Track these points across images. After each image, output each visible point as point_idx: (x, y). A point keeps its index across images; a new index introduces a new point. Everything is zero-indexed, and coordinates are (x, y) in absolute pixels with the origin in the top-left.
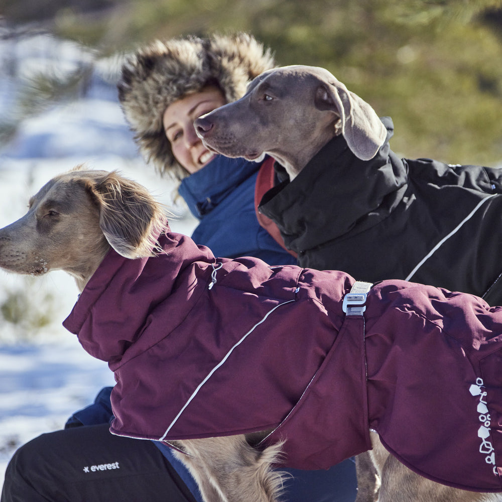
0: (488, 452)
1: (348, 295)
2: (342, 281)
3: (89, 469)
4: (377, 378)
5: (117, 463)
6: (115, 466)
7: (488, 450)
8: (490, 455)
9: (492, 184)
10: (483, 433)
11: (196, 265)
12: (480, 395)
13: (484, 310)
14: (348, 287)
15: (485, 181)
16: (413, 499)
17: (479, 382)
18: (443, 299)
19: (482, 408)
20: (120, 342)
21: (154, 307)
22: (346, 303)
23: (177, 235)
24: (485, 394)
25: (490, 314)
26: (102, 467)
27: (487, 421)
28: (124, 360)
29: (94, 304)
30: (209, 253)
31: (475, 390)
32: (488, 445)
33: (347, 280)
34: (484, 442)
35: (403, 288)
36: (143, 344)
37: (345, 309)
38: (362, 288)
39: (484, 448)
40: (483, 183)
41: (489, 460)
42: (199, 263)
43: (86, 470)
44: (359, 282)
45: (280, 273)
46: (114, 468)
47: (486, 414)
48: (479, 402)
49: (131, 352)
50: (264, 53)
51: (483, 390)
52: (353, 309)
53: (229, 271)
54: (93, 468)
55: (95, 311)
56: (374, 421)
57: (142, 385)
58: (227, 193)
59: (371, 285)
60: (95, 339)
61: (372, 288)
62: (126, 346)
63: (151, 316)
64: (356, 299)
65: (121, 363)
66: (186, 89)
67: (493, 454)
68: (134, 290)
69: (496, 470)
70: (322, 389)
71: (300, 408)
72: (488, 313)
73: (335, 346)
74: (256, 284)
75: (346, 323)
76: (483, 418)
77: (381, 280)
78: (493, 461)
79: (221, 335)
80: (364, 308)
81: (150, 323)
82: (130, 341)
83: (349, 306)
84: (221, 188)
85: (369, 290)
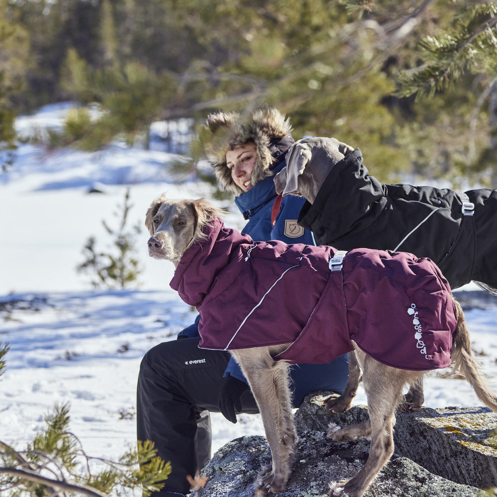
0: (422, 347)
1: (332, 259)
2: (329, 251)
3: (188, 363)
4: (352, 309)
5: (204, 360)
6: (203, 361)
7: (422, 346)
8: (423, 348)
9: (439, 200)
10: (418, 336)
11: (242, 246)
12: (414, 314)
13: (414, 262)
14: (332, 254)
15: (435, 198)
16: (382, 376)
17: (413, 306)
18: (389, 257)
19: (416, 322)
20: (199, 293)
21: (218, 272)
22: (331, 264)
23: (229, 229)
24: (417, 313)
25: (417, 264)
26: (195, 362)
27: (419, 328)
28: (203, 304)
29: (184, 272)
30: (249, 238)
31: (411, 311)
32: (421, 343)
33: (331, 251)
34: (419, 341)
35: (365, 253)
36: (213, 294)
37: (330, 267)
38: (341, 255)
39: (419, 345)
40: (433, 200)
41: (423, 351)
42: (243, 245)
43: (186, 363)
44: (340, 251)
45: (291, 248)
46: (203, 362)
47: (418, 325)
48: (414, 318)
49: (207, 298)
50: (285, 120)
51: (415, 311)
52: (335, 267)
53: (262, 249)
54: (191, 362)
55: (185, 276)
56: (353, 335)
57: (213, 318)
58: (260, 207)
59: (346, 252)
60: (186, 293)
61: (346, 254)
62: (204, 296)
63: (217, 278)
64: (337, 261)
65: (201, 306)
66: (235, 145)
67: (425, 348)
68: (205, 263)
69: (427, 357)
70: (320, 315)
71: (308, 327)
72: (415, 264)
73: (326, 289)
74: (278, 255)
75: (331, 275)
76: (417, 327)
77: (352, 249)
78: (425, 352)
79: (258, 287)
80: (342, 266)
81: (216, 282)
82: (205, 293)
83: (333, 266)
84: (256, 205)
85: (344, 256)
